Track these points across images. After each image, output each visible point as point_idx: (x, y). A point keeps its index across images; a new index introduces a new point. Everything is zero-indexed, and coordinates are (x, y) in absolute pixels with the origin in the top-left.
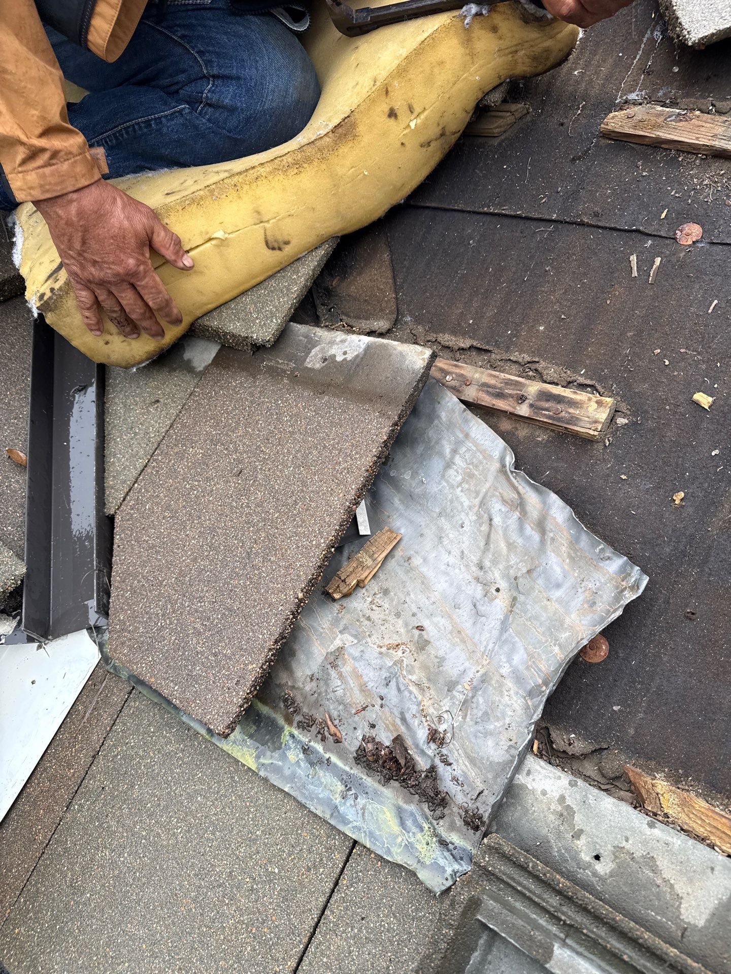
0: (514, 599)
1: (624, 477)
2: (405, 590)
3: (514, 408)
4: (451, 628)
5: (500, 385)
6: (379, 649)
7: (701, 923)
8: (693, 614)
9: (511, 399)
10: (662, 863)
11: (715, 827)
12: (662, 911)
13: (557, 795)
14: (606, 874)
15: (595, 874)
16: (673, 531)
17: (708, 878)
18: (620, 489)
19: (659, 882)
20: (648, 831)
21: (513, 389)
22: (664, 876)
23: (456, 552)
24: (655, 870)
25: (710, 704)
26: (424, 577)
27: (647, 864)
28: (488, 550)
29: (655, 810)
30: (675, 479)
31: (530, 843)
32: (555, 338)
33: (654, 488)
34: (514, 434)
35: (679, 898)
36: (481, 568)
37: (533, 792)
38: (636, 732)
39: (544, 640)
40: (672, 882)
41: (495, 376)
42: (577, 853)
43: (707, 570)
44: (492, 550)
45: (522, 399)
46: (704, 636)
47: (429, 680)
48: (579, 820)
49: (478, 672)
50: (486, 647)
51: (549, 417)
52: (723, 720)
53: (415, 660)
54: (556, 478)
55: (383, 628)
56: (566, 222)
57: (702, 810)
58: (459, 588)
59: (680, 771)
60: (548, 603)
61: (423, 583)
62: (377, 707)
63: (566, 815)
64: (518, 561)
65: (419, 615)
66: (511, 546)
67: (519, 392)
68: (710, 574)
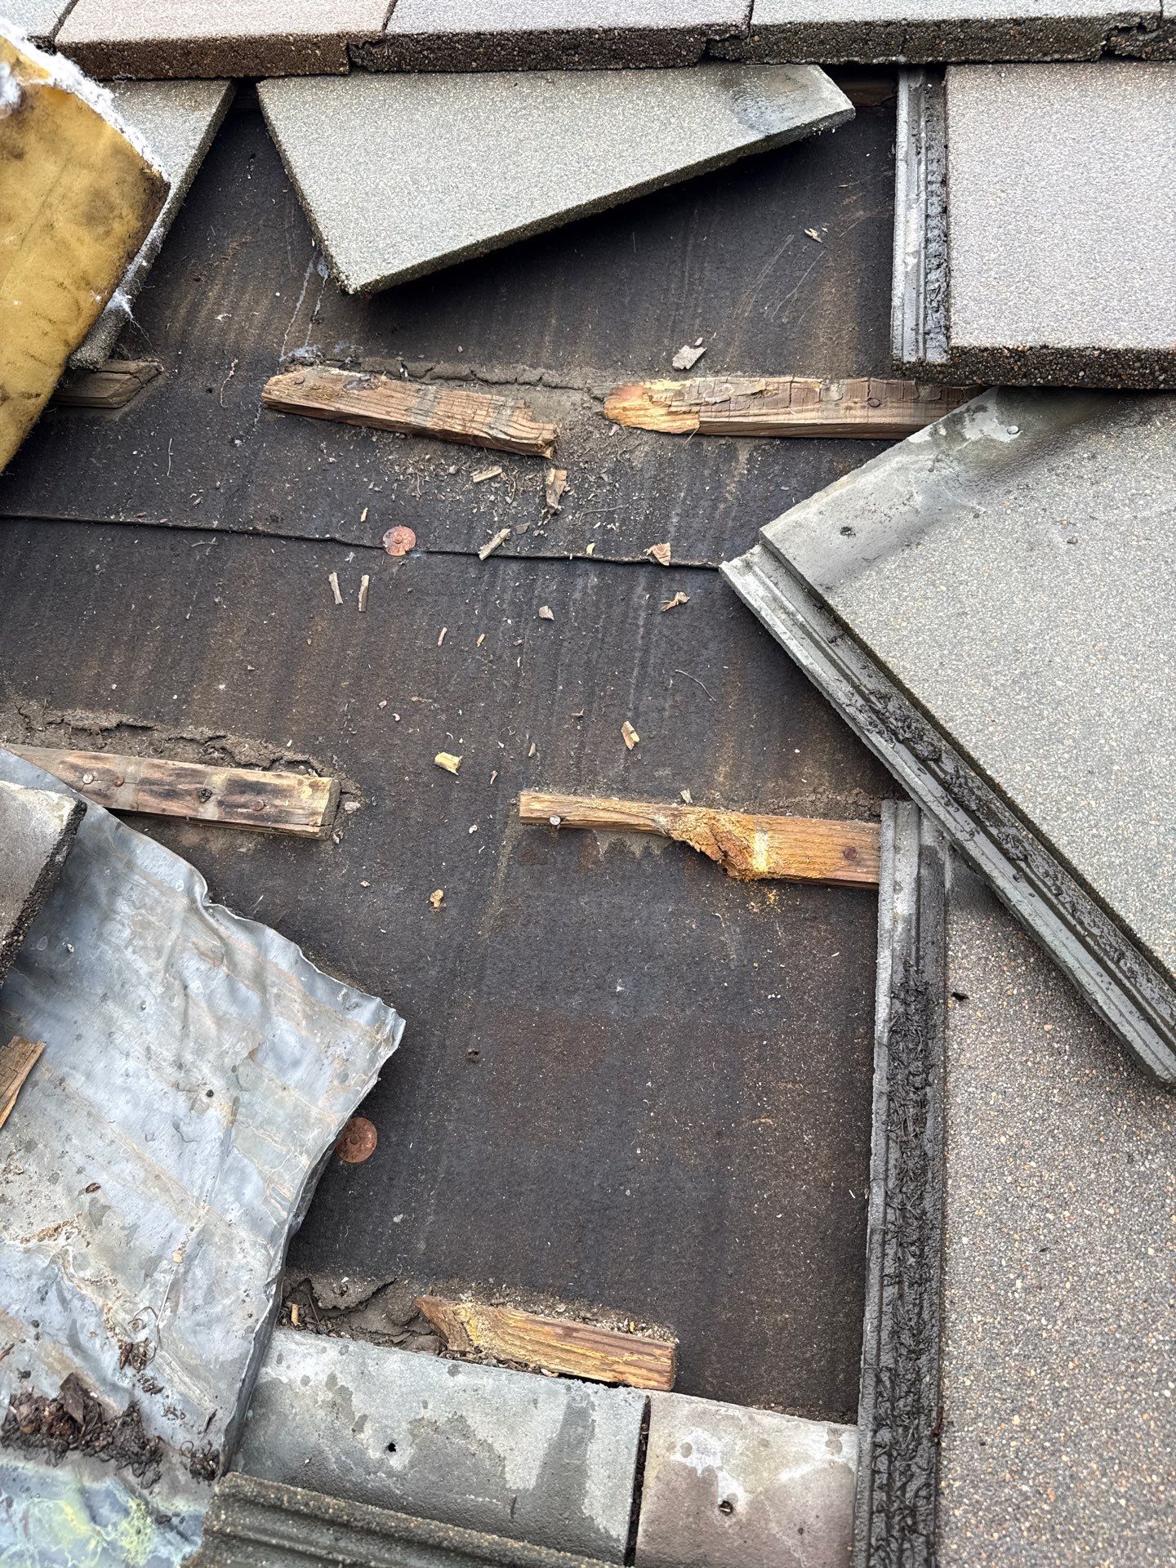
0: (236, 1101)
1: (365, 884)
2: (62, 1134)
3: (196, 810)
4: (142, 1174)
5: (169, 779)
6: (24, 1245)
7: (532, 1483)
8: (476, 1053)
9: (188, 798)
10: (475, 1420)
11: (538, 1342)
12: (482, 1489)
13: (324, 1378)
14: (405, 1467)
15: (390, 1473)
16: (437, 944)
17: (532, 1417)
18: (363, 901)
19: (473, 1449)
20: (450, 1382)
21: (190, 783)
22: (479, 1437)
23: (138, 1050)
24: (466, 1434)
25: (513, 1173)
26: (91, 1105)
27: (454, 1429)
28: (187, 1035)
29: (462, 1349)
30: (430, 874)
31: (295, 1465)
32: (242, 699)
33: (405, 891)
34: (204, 849)
35: (502, 1460)
36: (180, 1067)
37: (290, 1385)
38: (428, 1245)
39: (285, 1150)
40: (490, 1441)
41: (159, 766)
42: (363, 1452)
43: (485, 988)
44: (192, 1035)
45: (204, 795)
46: (493, 1081)
47: (114, 1268)
48: (358, 1403)
49: (192, 1230)
50: (201, 1188)
51: (248, 816)
52: (531, 1190)
53: (88, 1244)
54: (274, 904)
55: (29, 1207)
56: (233, 532)
57: (520, 1324)
58: (149, 1108)
59: (491, 1280)
60: (285, 1093)
61: (89, 1114)
62: (30, 1341)
63: (340, 1401)
64: (235, 1041)
65: (89, 1168)
66: (221, 1021)
67: (198, 786)
68: (489, 994)
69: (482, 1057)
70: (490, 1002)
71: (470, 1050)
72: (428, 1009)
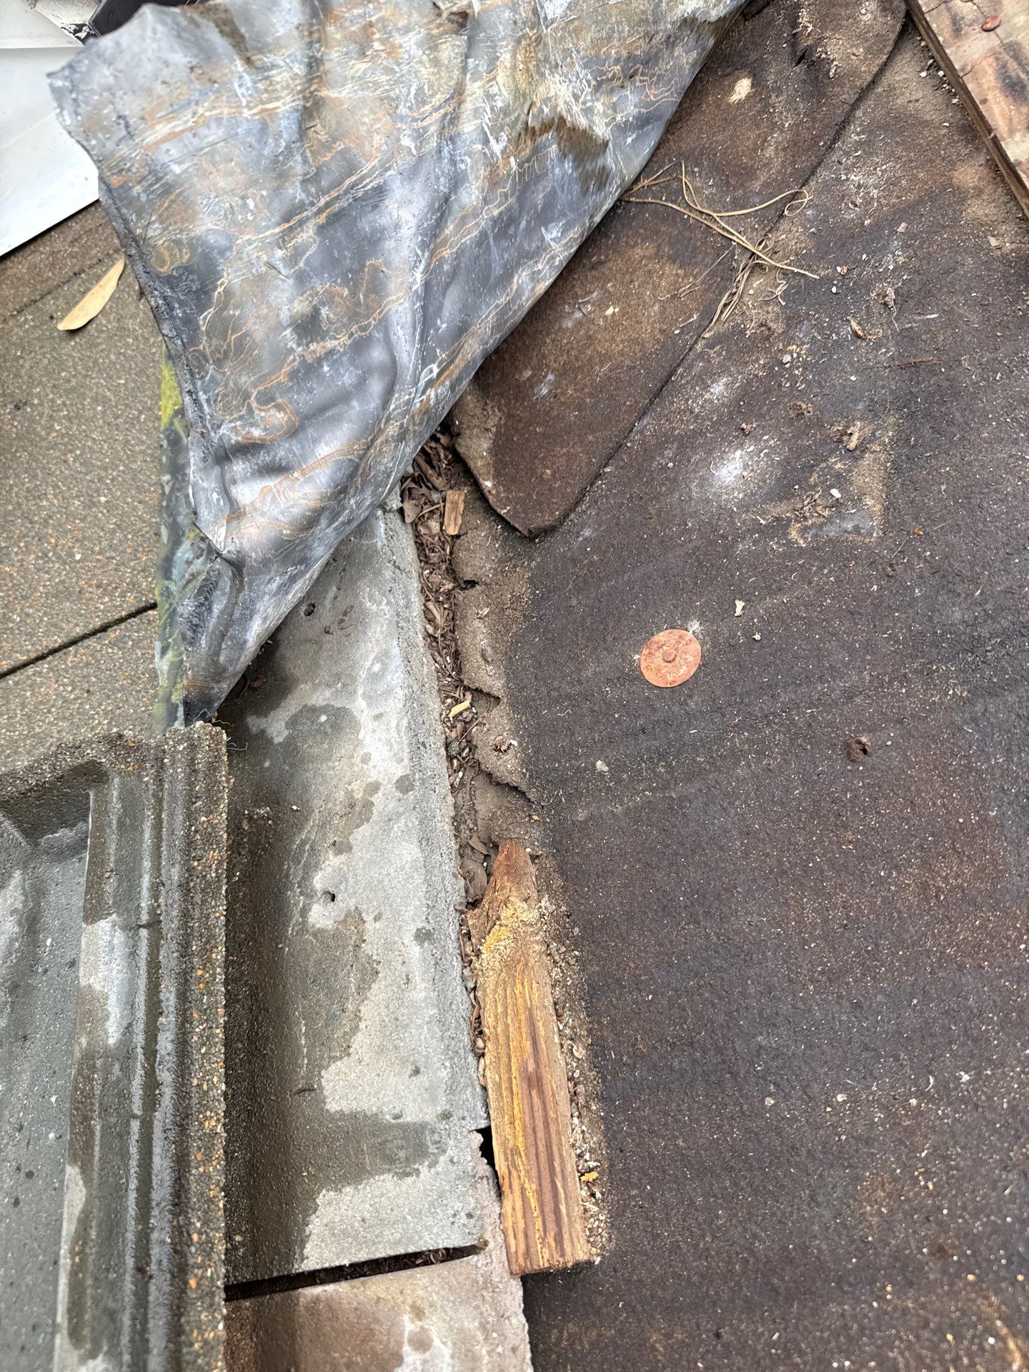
7: (332, 1106)
8: (865, 751)
11: (508, 1038)
12: (313, 1036)
13: (374, 776)
14: (313, 926)
15: (304, 912)
17: (400, 1073)
19: (350, 1007)
20: (408, 938)
22: (362, 1008)
24: (363, 988)
27: (363, 971)
29: (472, 932)
31: (290, 797)
35: (346, 1052)
37: (359, 743)
38: (585, 822)
40: (362, 1025)
42: (317, 867)
48: (361, 835)
57: (521, 1000)
59: (577, 929)
63: (358, 811)
69: (862, 763)
70: (960, 729)
71: (864, 739)
72: (897, 642)
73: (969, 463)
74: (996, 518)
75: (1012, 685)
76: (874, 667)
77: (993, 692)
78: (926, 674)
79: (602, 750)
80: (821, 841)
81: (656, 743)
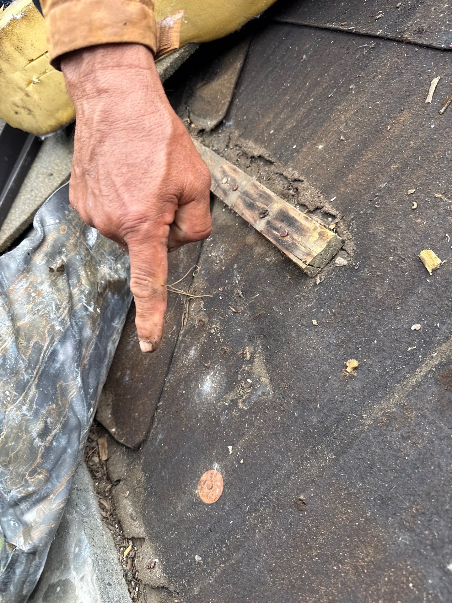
1: (315, 322)
3: (256, 221)
5: (255, 196)
8: (304, 503)
9: (257, 212)
16: (330, 401)
18: (306, 334)
32: (326, 159)
41: (256, 186)
43: (341, 461)
45: (264, 214)
46: (302, 535)
51: (275, 238)
54: (261, 303)
67: (265, 206)
68: (342, 468)
69: (305, 510)
70: (339, 475)
71: (302, 497)
72: (297, 442)
73: (293, 349)
74: (312, 369)
75: (350, 444)
76: (293, 457)
77: (343, 451)
78: (314, 453)
79: (196, 549)
80: (303, 561)
81: (218, 535)
